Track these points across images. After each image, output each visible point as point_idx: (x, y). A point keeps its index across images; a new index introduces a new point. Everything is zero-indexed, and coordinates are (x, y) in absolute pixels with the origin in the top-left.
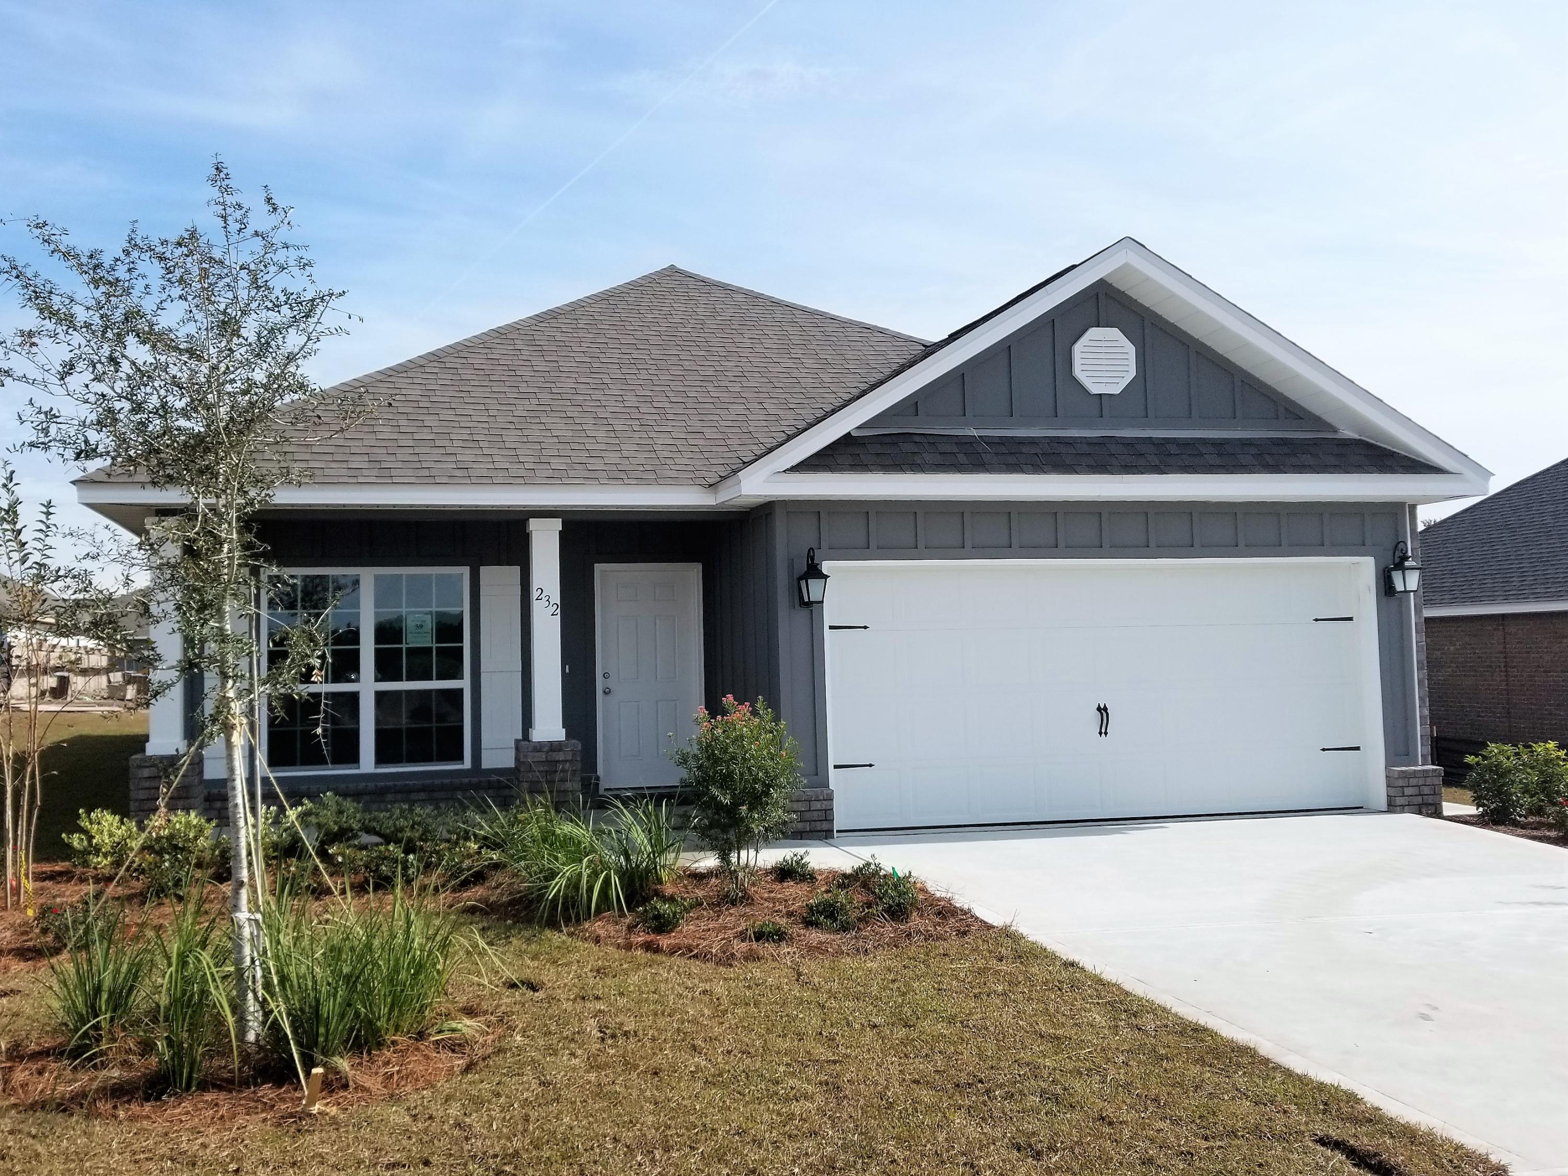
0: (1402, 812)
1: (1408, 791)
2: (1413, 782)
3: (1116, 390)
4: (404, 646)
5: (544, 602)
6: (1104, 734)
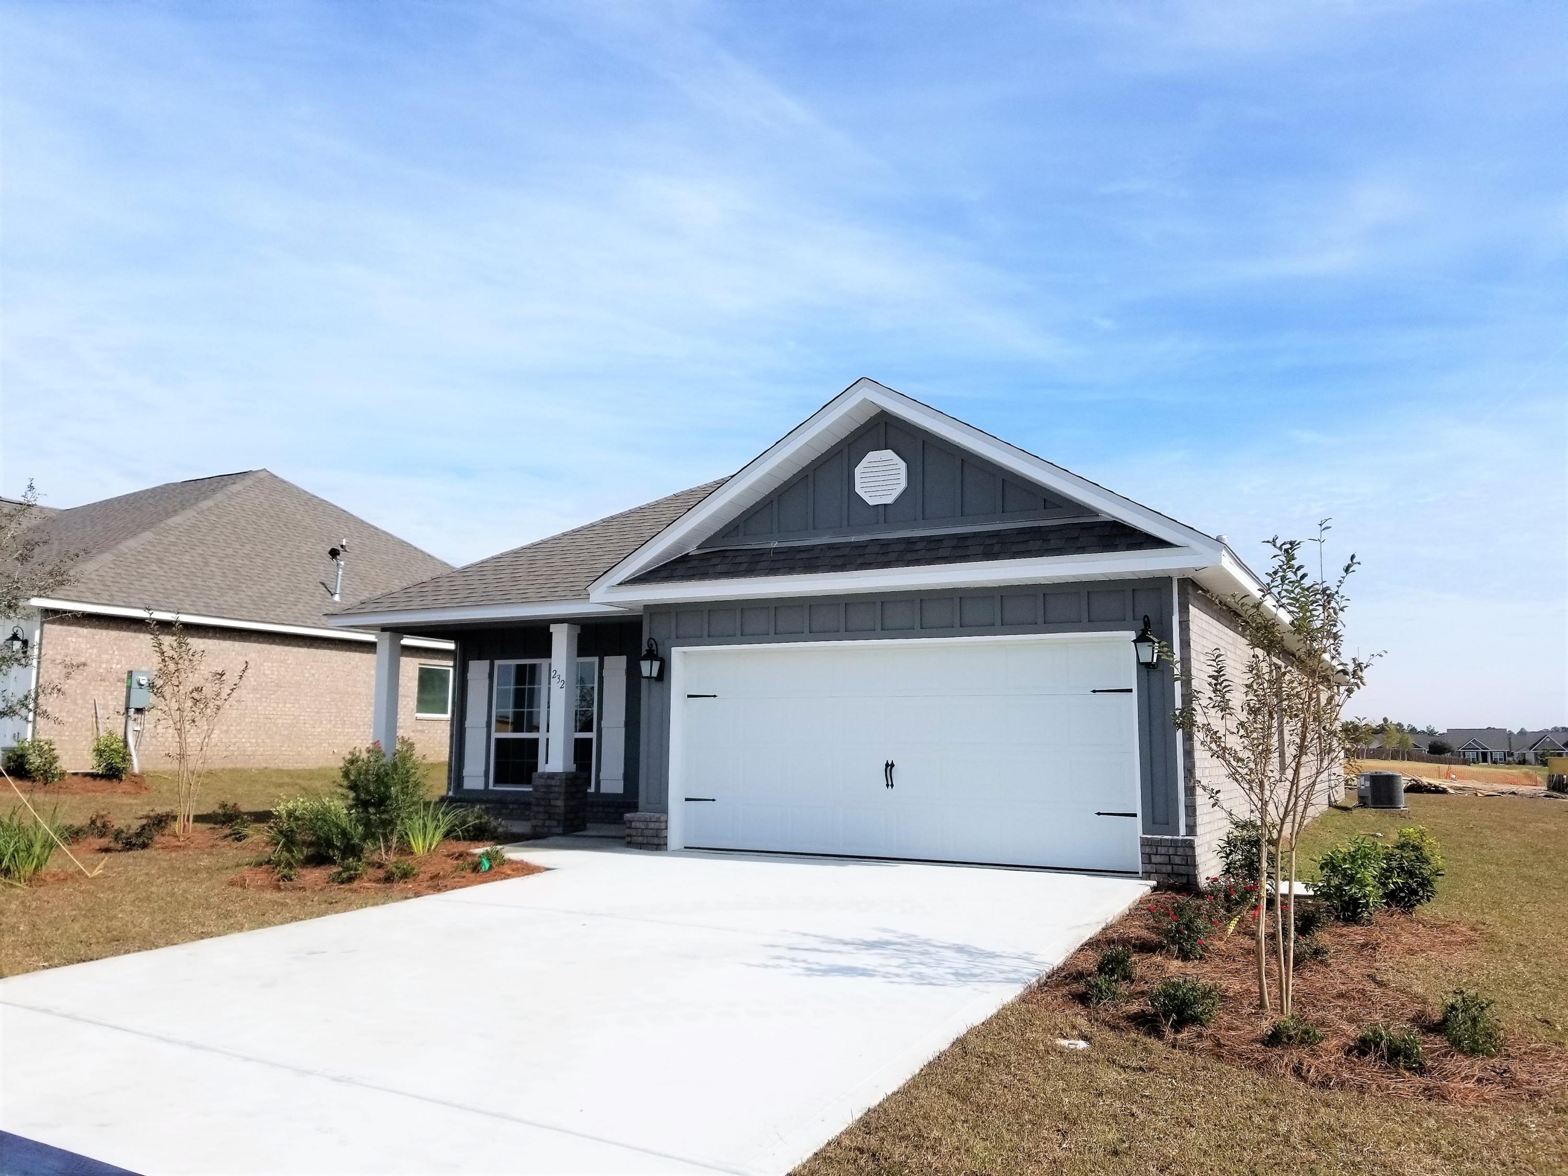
1: (1155, 859)
2: (1162, 850)
3: (889, 500)
5: (556, 680)
6: (890, 787)
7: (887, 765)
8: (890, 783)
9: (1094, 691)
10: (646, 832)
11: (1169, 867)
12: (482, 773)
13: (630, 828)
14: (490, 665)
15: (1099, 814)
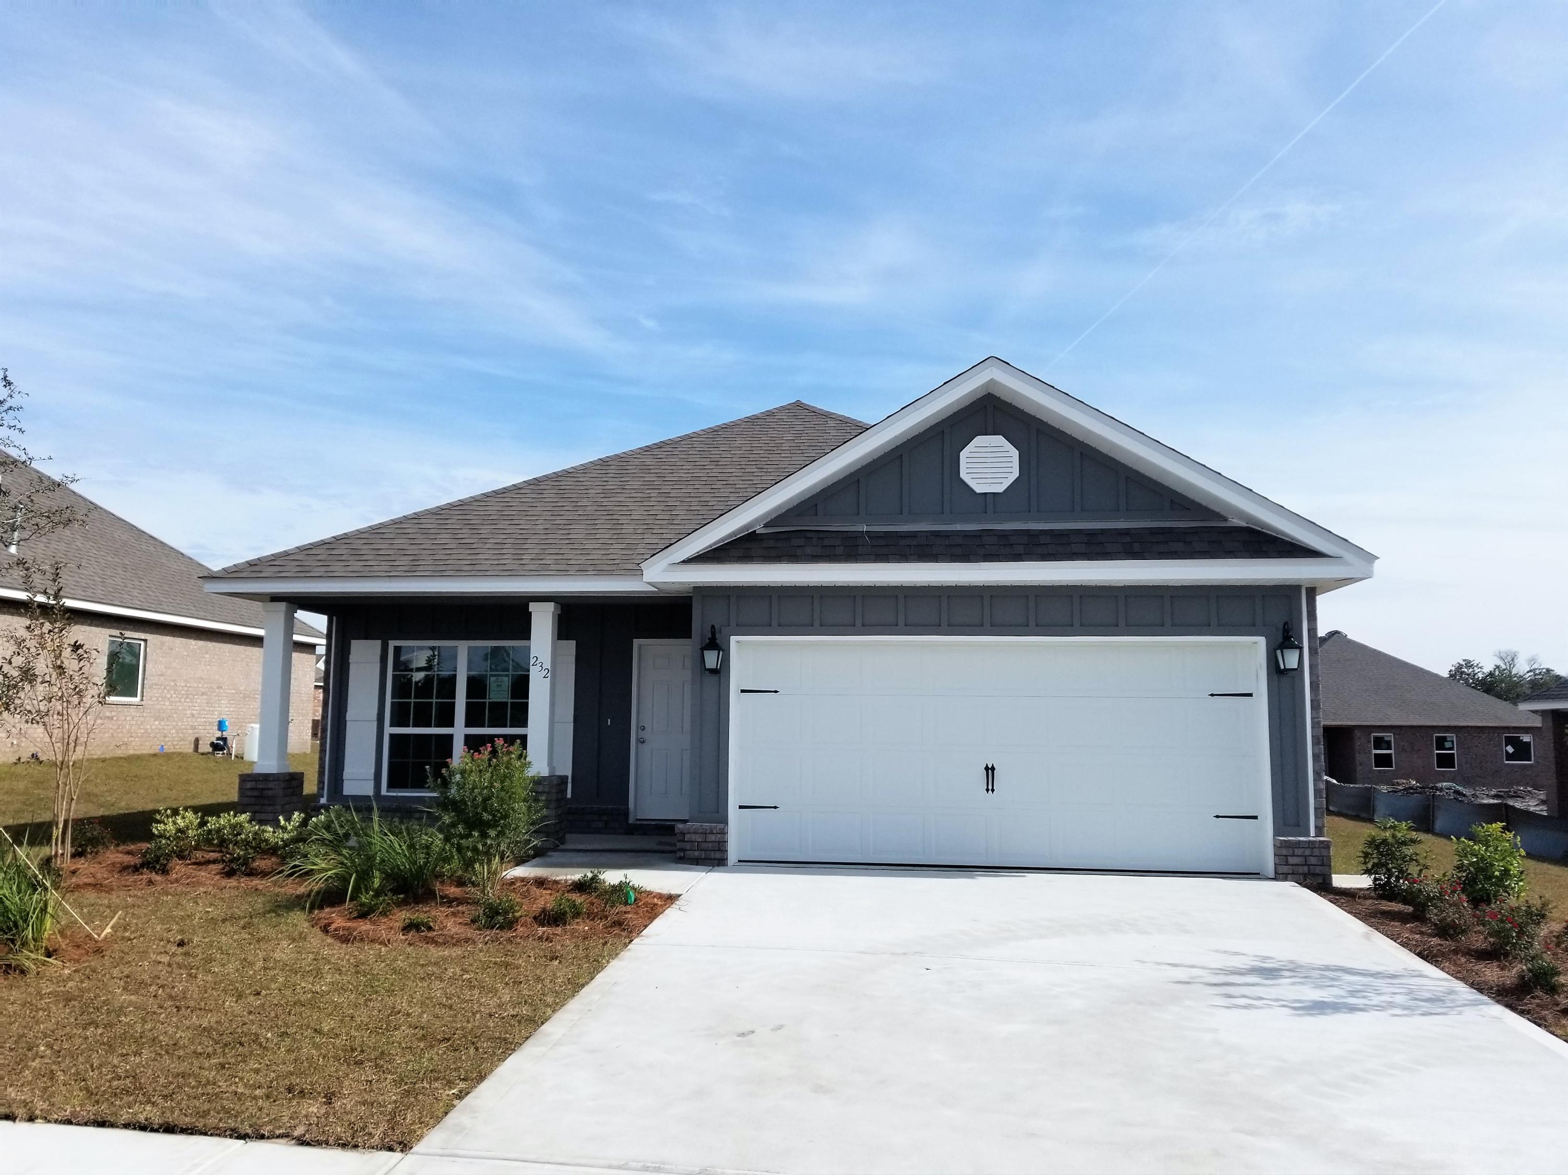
0: (1286, 879)
1: (1292, 860)
2: (1298, 852)
3: (1000, 489)
4: (487, 701)
5: (538, 668)
6: (990, 791)
7: (987, 768)
8: (990, 788)
9: (1212, 695)
10: (704, 845)
11: (1306, 868)
12: (372, 776)
13: (684, 841)
14: (382, 646)
15: (1217, 817)
